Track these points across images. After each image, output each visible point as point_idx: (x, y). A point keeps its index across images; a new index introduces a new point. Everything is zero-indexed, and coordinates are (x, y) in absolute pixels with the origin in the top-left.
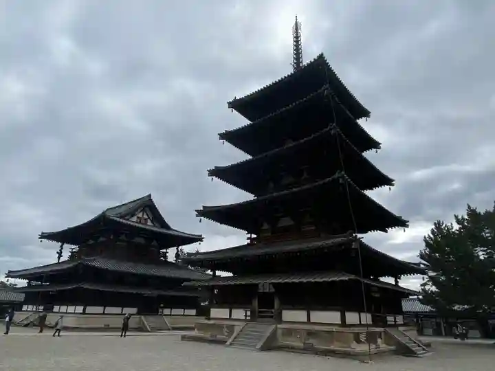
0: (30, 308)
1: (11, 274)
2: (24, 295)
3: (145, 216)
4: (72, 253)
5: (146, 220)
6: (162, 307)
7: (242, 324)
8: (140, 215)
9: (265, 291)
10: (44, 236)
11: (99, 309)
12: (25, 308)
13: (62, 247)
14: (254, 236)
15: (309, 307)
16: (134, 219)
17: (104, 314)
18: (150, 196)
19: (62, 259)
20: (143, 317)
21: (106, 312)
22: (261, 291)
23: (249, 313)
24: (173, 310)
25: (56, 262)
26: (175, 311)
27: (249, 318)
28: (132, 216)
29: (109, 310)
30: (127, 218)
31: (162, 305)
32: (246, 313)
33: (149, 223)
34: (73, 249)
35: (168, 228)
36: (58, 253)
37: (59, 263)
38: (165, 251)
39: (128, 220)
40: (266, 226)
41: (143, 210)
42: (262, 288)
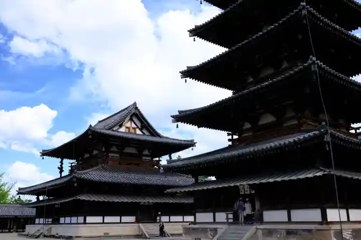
0: (42, 221)
1: (21, 191)
2: (35, 209)
3: (134, 126)
4: (71, 167)
5: (134, 129)
6: (159, 215)
7: (225, 227)
8: (128, 124)
9: (246, 193)
10: (46, 153)
11: (99, 219)
12: (37, 221)
13: (62, 162)
14: (235, 137)
15: (289, 206)
16: (123, 129)
17: (103, 223)
18: (135, 104)
19: (64, 174)
20: (141, 225)
21: (105, 221)
22: (243, 193)
23: (231, 216)
24: (171, 217)
25: (59, 177)
26: (173, 219)
27: (232, 221)
28: (121, 126)
29: (108, 219)
30: (115, 129)
31: (159, 213)
32: (227, 216)
33: (138, 132)
34: (71, 164)
35: (158, 135)
36: (59, 168)
37: (61, 177)
38: (157, 159)
39: (116, 131)
40: (247, 126)
41: (131, 120)
42: (243, 191)
